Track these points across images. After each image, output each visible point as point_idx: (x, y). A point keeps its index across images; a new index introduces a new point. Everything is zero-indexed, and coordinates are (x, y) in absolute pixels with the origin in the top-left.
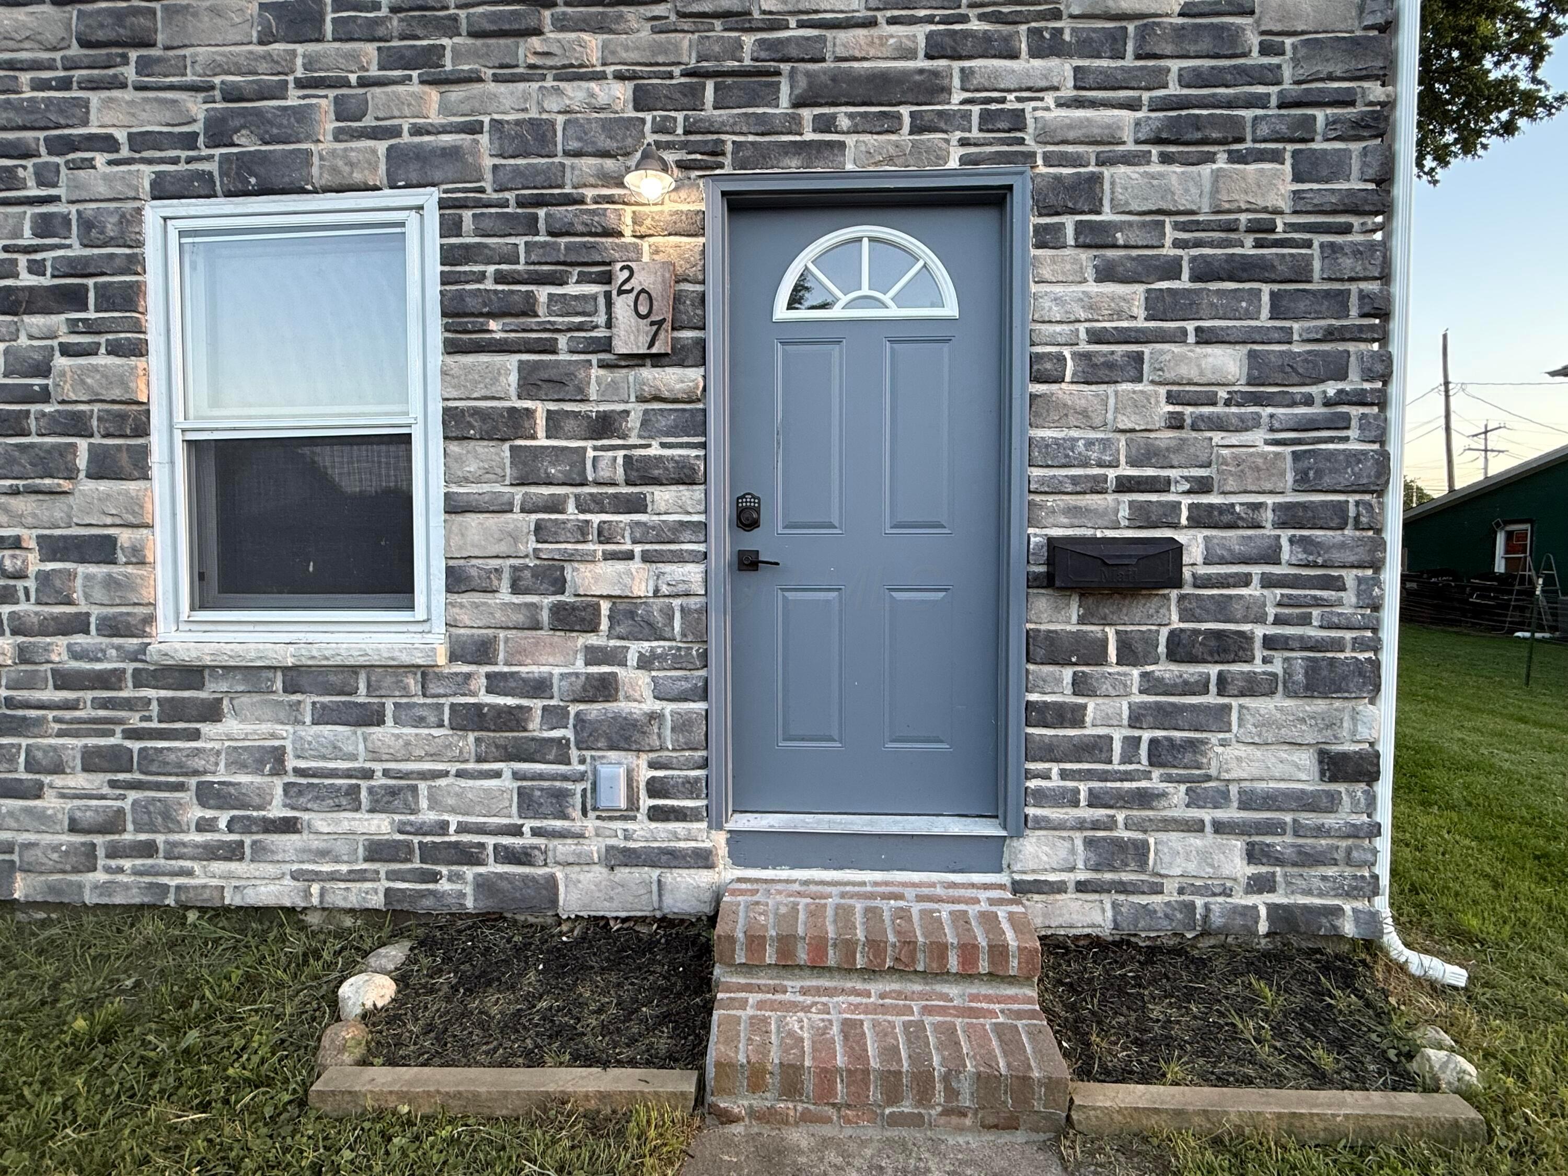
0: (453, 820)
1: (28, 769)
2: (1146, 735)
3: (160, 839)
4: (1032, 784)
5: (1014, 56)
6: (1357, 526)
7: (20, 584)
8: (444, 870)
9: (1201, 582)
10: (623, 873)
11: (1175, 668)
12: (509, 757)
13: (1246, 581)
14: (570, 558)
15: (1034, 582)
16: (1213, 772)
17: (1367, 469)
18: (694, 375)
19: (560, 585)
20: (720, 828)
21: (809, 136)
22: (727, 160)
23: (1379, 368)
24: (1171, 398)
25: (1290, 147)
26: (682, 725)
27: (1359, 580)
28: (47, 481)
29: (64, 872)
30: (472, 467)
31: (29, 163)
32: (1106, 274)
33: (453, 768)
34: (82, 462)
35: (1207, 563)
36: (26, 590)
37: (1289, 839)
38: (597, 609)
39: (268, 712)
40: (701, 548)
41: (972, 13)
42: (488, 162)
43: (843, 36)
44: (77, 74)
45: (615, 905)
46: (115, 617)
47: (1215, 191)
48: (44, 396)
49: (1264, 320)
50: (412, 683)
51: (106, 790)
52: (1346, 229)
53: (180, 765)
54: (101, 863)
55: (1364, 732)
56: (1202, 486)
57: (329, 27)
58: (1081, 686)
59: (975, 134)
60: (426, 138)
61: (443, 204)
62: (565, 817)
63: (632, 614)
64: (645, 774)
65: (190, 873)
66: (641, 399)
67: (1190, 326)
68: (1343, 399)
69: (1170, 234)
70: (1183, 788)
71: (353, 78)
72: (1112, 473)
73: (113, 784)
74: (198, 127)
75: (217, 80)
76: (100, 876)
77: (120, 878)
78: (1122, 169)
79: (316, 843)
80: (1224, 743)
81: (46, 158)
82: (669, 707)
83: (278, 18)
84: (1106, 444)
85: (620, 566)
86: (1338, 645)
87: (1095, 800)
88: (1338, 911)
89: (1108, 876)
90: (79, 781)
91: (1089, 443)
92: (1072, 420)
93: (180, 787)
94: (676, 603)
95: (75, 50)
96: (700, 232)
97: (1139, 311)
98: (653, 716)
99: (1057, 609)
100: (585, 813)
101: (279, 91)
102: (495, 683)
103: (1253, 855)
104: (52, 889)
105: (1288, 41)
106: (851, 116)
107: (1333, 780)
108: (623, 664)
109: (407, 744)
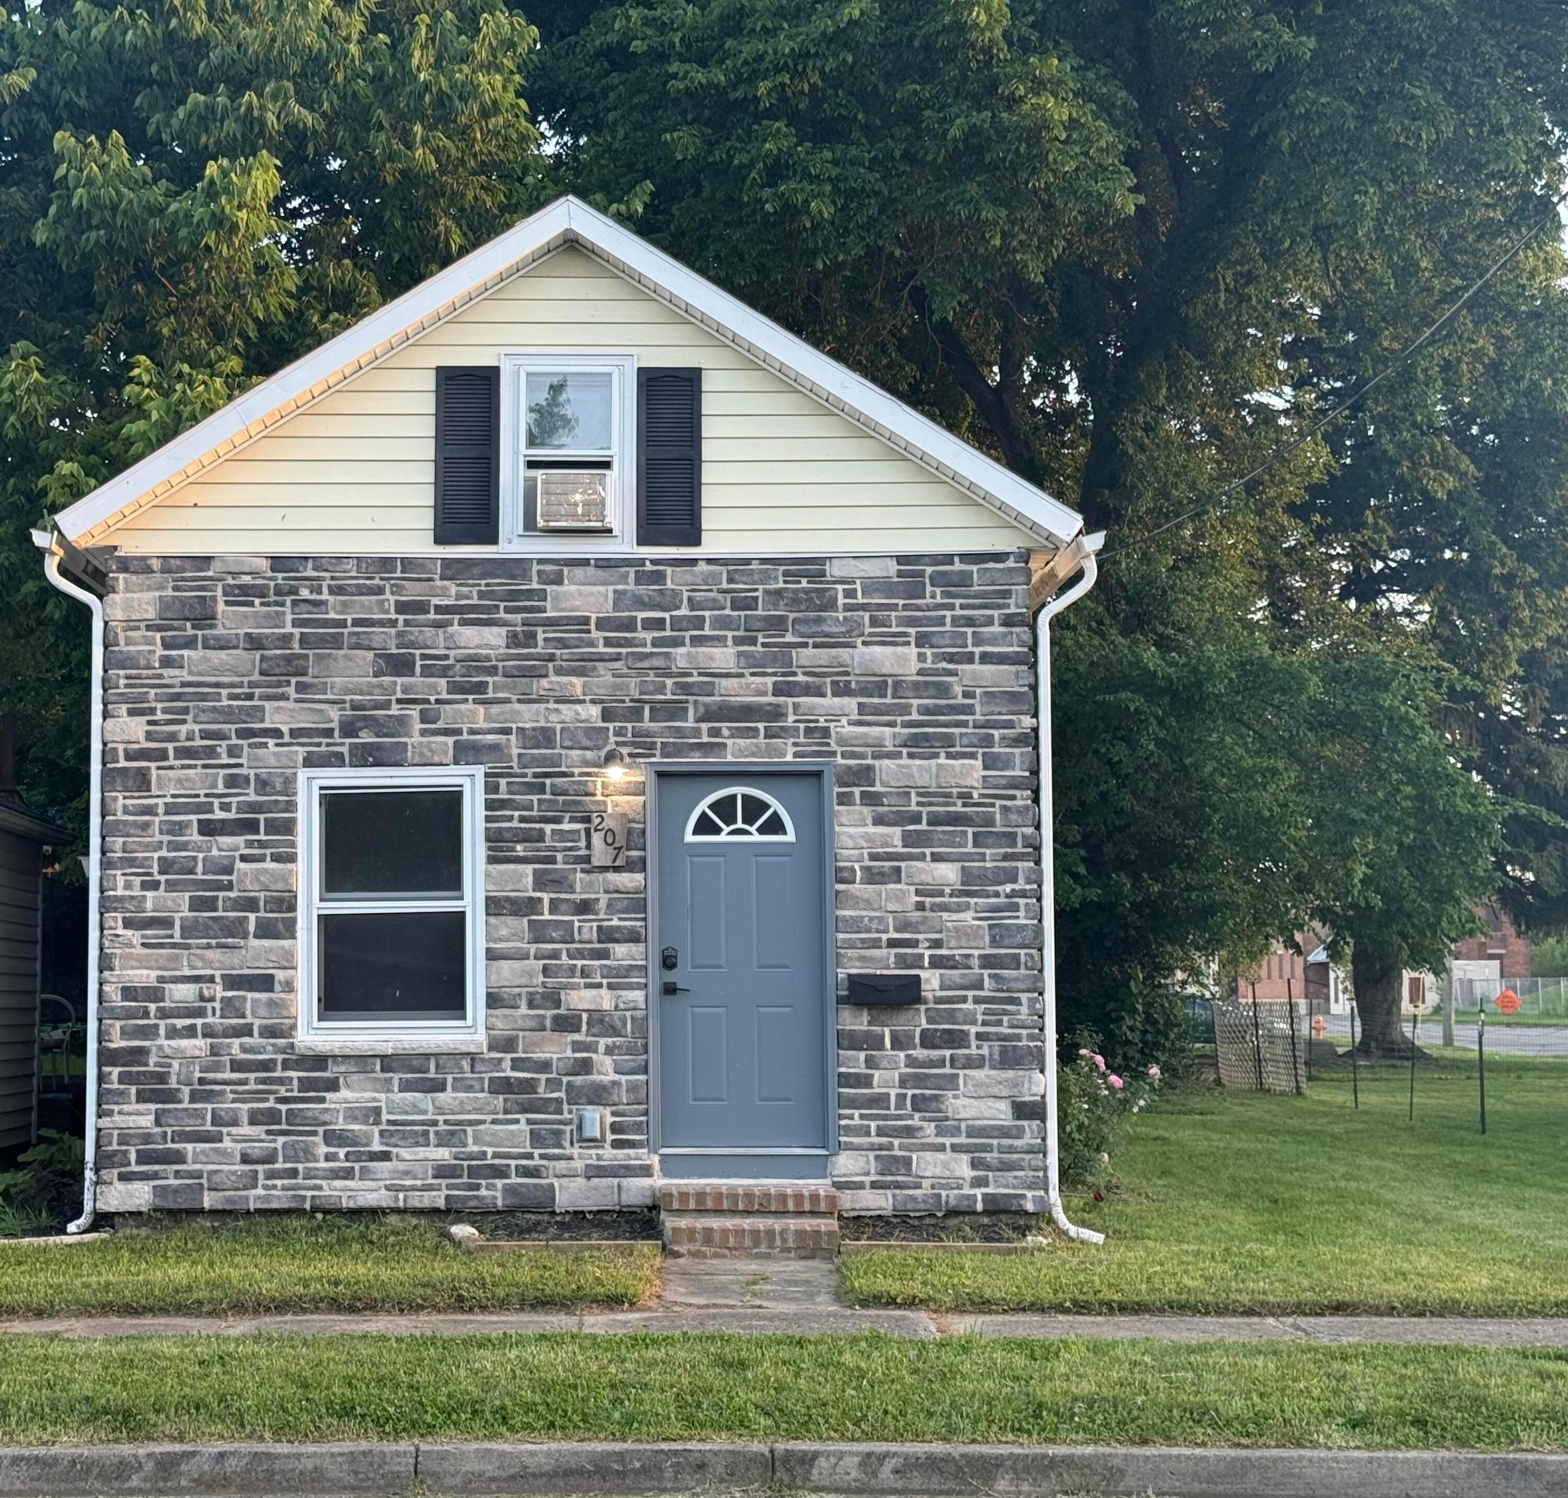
0: (490, 1151)
1: (213, 1124)
2: (910, 1093)
3: (300, 1166)
4: (843, 1122)
5: (823, 695)
6: (1027, 968)
7: (209, 1005)
8: (483, 1182)
9: (939, 1000)
10: (595, 1181)
11: (926, 1052)
12: (525, 1111)
13: (964, 1000)
14: (565, 987)
15: (841, 1001)
16: (950, 1114)
17: (1029, 934)
18: (639, 877)
19: (557, 1004)
20: (655, 1152)
21: (705, 739)
22: (658, 753)
23: (1033, 877)
24: (918, 893)
25: (981, 751)
26: (633, 1088)
27: (1030, 999)
28: (230, 940)
29: (238, 1189)
30: (504, 932)
31: (224, 743)
32: (879, 821)
33: (489, 1118)
34: (252, 928)
35: (942, 989)
36: (214, 1009)
37: (995, 1155)
38: (580, 1017)
39: (369, 1085)
40: (643, 980)
41: (799, 671)
42: (515, 751)
43: (724, 682)
44: (257, 691)
45: (591, 1202)
46: (272, 1025)
47: (938, 776)
48: (230, 887)
49: (970, 848)
50: (466, 1064)
51: (264, 1136)
52: (1013, 798)
53: (315, 1119)
54: (260, 1183)
55: (1035, 1089)
56: (937, 944)
57: (418, 669)
58: (870, 1063)
59: (802, 740)
60: (478, 737)
61: (487, 775)
62: (560, 1146)
63: (601, 1021)
64: (610, 1119)
65: (320, 1188)
66: (607, 892)
67: (928, 851)
68: (1014, 894)
69: (914, 799)
70: (933, 1125)
71: (432, 699)
72: (884, 937)
73: (268, 1132)
74: (335, 725)
75: (348, 698)
76: (260, 1191)
77: (273, 1192)
78: (886, 762)
79: (402, 1166)
80: (955, 1097)
81: (235, 741)
82: (624, 1079)
83: (387, 663)
84: (880, 919)
85: (594, 992)
86: (1018, 1038)
87: (880, 1132)
88: (1023, 1196)
89: (889, 1178)
90: (246, 1130)
91: (871, 919)
92: (861, 905)
93: (314, 1133)
94: (628, 1014)
95: (256, 677)
96: (643, 793)
97: (898, 841)
98: (614, 1083)
99: (856, 1017)
100: (572, 1144)
101: (387, 705)
102: (517, 1064)
103: (975, 1164)
104: (228, 1200)
105: (978, 691)
106: (730, 729)
107: (1018, 1118)
108: (596, 1051)
109: (462, 1102)
